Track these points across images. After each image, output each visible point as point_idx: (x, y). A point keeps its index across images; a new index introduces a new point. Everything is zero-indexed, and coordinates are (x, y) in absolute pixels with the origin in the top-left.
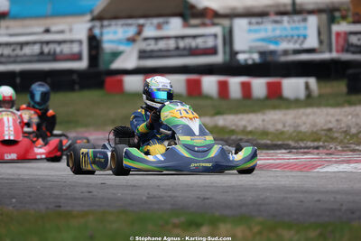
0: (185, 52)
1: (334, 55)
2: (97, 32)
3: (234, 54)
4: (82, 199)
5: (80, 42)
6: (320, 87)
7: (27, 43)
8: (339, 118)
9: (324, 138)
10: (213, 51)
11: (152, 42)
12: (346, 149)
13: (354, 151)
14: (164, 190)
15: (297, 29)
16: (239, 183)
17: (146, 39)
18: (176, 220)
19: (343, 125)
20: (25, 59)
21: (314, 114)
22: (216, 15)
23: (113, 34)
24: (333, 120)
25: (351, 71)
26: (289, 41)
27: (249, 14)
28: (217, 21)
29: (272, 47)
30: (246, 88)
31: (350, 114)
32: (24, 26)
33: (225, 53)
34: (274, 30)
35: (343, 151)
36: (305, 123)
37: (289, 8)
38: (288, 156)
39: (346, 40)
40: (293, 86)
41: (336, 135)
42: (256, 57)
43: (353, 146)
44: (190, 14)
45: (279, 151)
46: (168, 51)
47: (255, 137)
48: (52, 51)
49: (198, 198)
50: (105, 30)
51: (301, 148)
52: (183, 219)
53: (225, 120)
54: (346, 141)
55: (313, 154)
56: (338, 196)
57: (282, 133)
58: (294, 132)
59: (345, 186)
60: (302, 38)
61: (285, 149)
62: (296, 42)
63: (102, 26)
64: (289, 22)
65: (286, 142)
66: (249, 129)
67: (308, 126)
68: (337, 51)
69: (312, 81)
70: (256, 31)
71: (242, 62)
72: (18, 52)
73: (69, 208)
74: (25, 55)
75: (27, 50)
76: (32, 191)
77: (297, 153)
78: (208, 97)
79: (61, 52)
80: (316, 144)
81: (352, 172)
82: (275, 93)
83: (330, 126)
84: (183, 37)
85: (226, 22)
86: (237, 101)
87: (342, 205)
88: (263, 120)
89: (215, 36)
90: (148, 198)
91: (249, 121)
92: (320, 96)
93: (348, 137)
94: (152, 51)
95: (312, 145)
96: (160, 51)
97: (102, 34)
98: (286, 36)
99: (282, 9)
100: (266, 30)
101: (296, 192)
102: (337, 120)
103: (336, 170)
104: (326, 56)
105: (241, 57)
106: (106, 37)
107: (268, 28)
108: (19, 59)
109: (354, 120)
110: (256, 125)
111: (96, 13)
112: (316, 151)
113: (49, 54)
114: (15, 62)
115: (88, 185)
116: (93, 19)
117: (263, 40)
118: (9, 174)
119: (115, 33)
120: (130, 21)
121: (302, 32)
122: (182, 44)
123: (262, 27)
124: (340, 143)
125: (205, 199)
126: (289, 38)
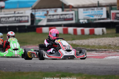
0: (63, 20)
2: (33, 13)
3: (79, 20)
4: (27, 68)
5: (28, 16)
7: (10, 17)
8: (113, 41)
9: (108, 48)
10: (72, 19)
11: (52, 16)
12: (115, 51)
13: (118, 52)
14: (54, 65)
15: (99, 12)
17: (50, 15)
19: (114, 43)
20: (9, 22)
21: (105, 40)
22: (73, 7)
24: (111, 42)
25: (117, 26)
26: (97, 16)
27: (84, 7)
28: (73, 9)
29: (91, 18)
30: (83, 31)
31: (117, 40)
33: (76, 20)
34: (92, 12)
35: (114, 52)
36: (102, 43)
37: (97, 5)
38: (96, 53)
39: (116, 16)
40: (98, 31)
41: (112, 47)
42: (86, 21)
43: (117, 50)
44: (64, 7)
45: (93, 52)
46: (57, 19)
47: (85, 47)
50: (36, 13)
51: (100, 51)
52: (60, 74)
53: (75, 42)
54: (115, 48)
55: (104, 53)
56: (111, 67)
57: (94, 46)
58: (98, 45)
59: (114, 63)
60: (101, 15)
61: (95, 51)
62: (99, 16)
63: (35, 11)
64: (97, 10)
65: (95, 49)
66: (83, 45)
67: (103, 43)
68: (113, 19)
69: (104, 29)
70: (86, 13)
71: (81, 23)
72: (8, 20)
74: (10, 21)
75: (10, 19)
77: (99, 53)
78: (70, 34)
79: (22, 20)
80: (105, 49)
81: (116, 59)
82: (92, 33)
83: (110, 43)
84: (62, 15)
85: (76, 10)
86: (79, 35)
87: (113, 70)
88: (88, 42)
89: (72, 14)
91: (83, 42)
92: (107, 34)
93: (116, 47)
94: (52, 19)
97: (35, 14)
98: (96, 14)
99: (95, 5)
100: (89, 12)
102: (113, 42)
103: (112, 58)
104: (109, 21)
105: (81, 21)
106: (37, 15)
107: (90, 12)
108: (8, 22)
109: (118, 41)
110: (86, 43)
111: (33, 7)
112: (105, 52)
114: (6, 23)
115: (29, 63)
116: (32, 9)
117: (88, 15)
119: (40, 13)
120: (44, 9)
121: (101, 13)
122: (61, 17)
123: (88, 11)
124: (113, 49)
126: (97, 15)
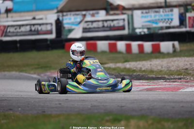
0: (108, 29)
1: (188, 29)
2: (61, 18)
3: (134, 29)
4: (56, 107)
5: (51, 24)
6: (180, 47)
7: (23, 25)
8: (191, 62)
9: (183, 74)
10: (123, 28)
11: (90, 23)
15: (168, 15)
16: (139, 98)
17: (86, 22)
18: (107, 118)
19: (193, 67)
20: (22, 34)
21: (178, 61)
22: (124, 8)
23: (69, 20)
24: (188, 64)
26: (163, 22)
27: (141, 8)
28: (124, 12)
29: (154, 25)
30: (141, 47)
32: (21, 16)
33: (129, 29)
34: (155, 16)
36: (173, 66)
37: (163, 4)
38: (165, 83)
40: (166, 46)
41: (190, 72)
42: (146, 30)
44: (110, 8)
45: (160, 81)
46: (98, 28)
47: (147, 74)
48: (36, 29)
49: (118, 106)
50: (64, 18)
51: (172, 79)
53: (130, 64)
55: (178, 82)
57: (161, 71)
58: (168, 70)
60: (170, 20)
61: (164, 80)
62: (167, 23)
63: (63, 16)
64: (163, 12)
65: (163, 76)
66: (143, 69)
67: (175, 67)
68: (189, 27)
69: (176, 43)
70: (145, 17)
71: (138, 33)
72: (18, 30)
73: (49, 113)
74: (22, 32)
75: (23, 29)
76: (29, 104)
77: (170, 82)
78: (120, 53)
79: (41, 29)
80: (179, 77)
82: (156, 50)
83: (187, 67)
84: (106, 21)
85: (129, 12)
86: (136, 54)
89: (124, 20)
90: (91, 106)
91: (143, 65)
92: (181, 51)
94: (90, 28)
95: (177, 77)
96: (94, 28)
97: (63, 20)
98: (162, 19)
99: (159, 5)
101: (170, 102)
102: (190, 64)
104: (183, 30)
105: (138, 31)
106: (65, 21)
107: (152, 15)
108: (18, 34)
110: (146, 67)
111: (59, 9)
112: (180, 81)
113: (35, 31)
114: (16, 35)
116: (58, 12)
117: (149, 21)
118: (16, 95)
119: (70, 19)
120: (78, 13)
121: (170, 17)
122: (106, 24)
123: (148, 14)
124: (192, 76)
125: (122, 107)
